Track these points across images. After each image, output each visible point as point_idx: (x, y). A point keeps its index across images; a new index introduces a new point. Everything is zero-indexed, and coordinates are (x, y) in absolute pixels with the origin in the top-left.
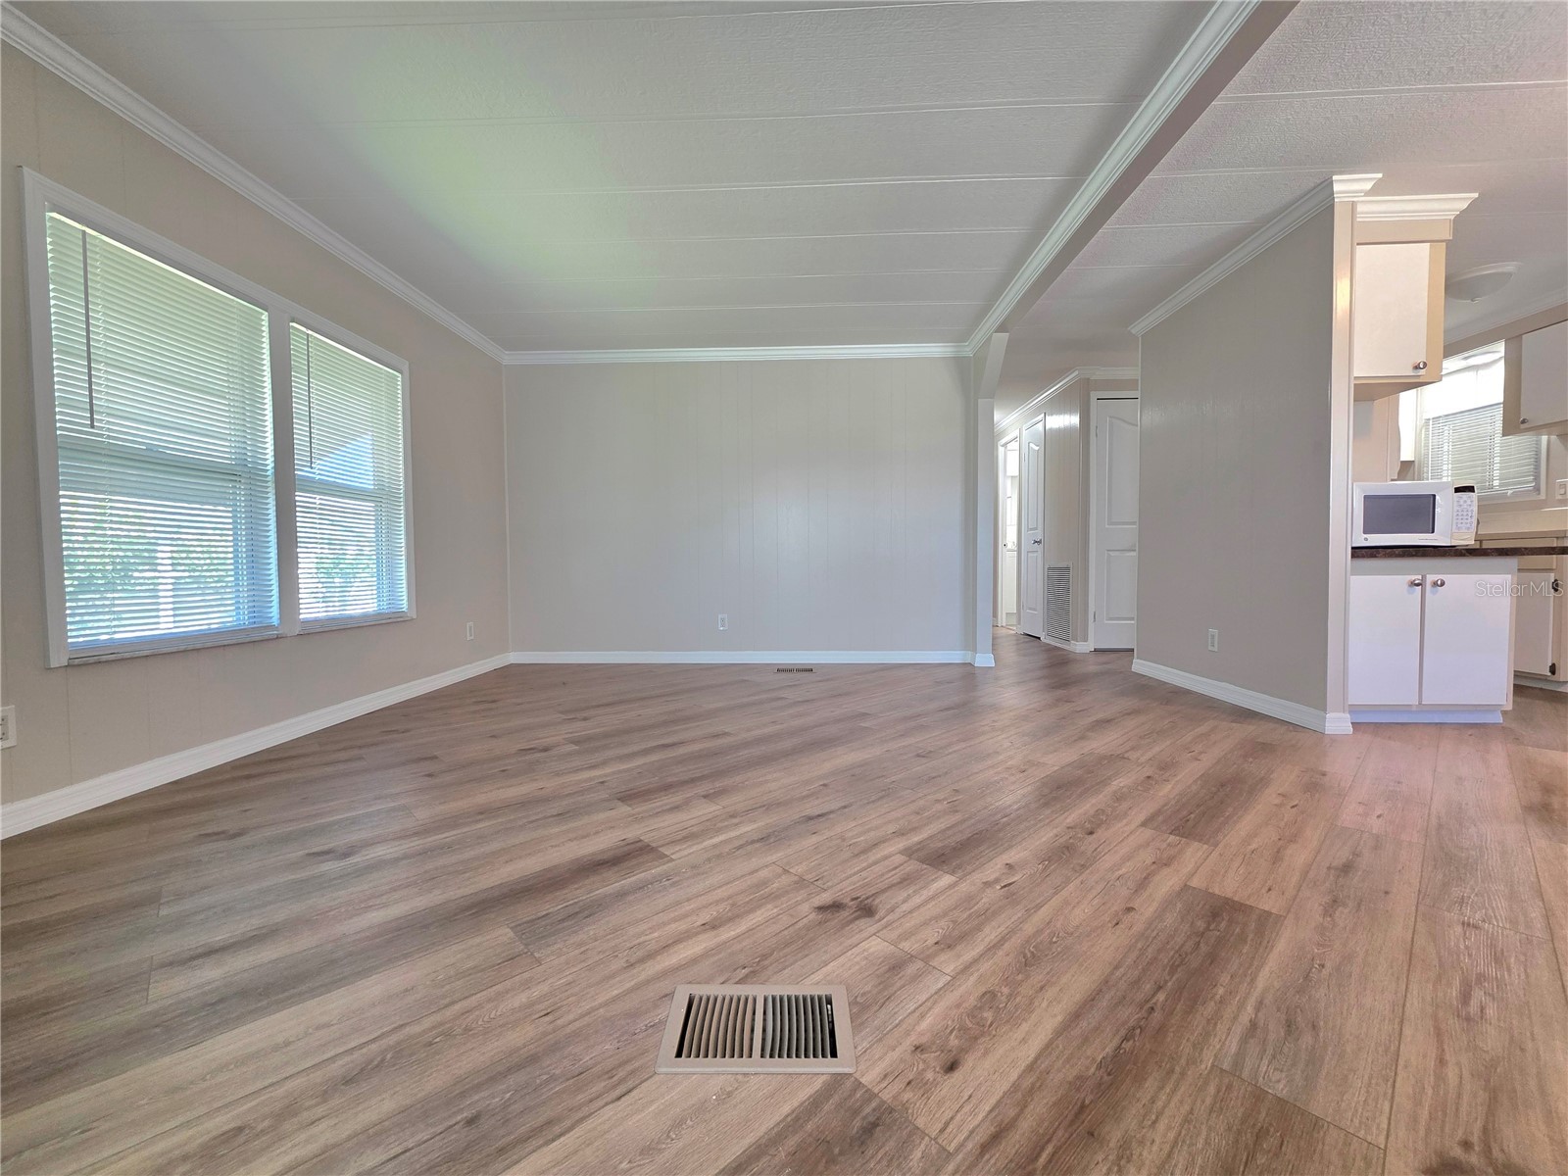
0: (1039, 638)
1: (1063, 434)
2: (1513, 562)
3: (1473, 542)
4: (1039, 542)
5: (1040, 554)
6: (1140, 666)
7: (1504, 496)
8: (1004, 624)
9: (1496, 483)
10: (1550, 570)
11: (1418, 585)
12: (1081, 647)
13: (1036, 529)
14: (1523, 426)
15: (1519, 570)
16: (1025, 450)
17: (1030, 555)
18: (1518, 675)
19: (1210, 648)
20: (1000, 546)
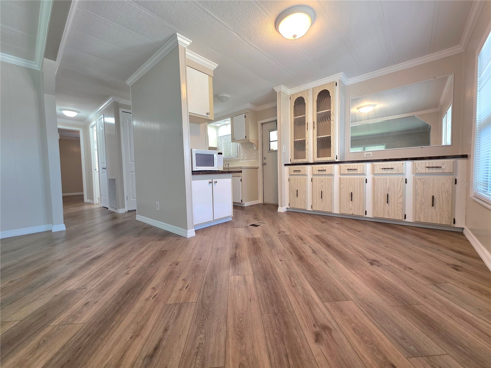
0: (108, 208)
1: (110, 125)
2: (231, 175)
3: (223, 169)
4: (105, 169)
5: (106, 174)
6: (139, 218)
7: (232, 158)
8: (97, 203)
9: (232, 154)
10: (240, 176)
11: (211, 183)
12: (121, 211)
13: (104, 163)
14: (235, 140)
15: (232, 177)
16: (98, 130)
17: (103, 174)
18: (234, 203)
19: (157, 209)
20: (93, 171)
